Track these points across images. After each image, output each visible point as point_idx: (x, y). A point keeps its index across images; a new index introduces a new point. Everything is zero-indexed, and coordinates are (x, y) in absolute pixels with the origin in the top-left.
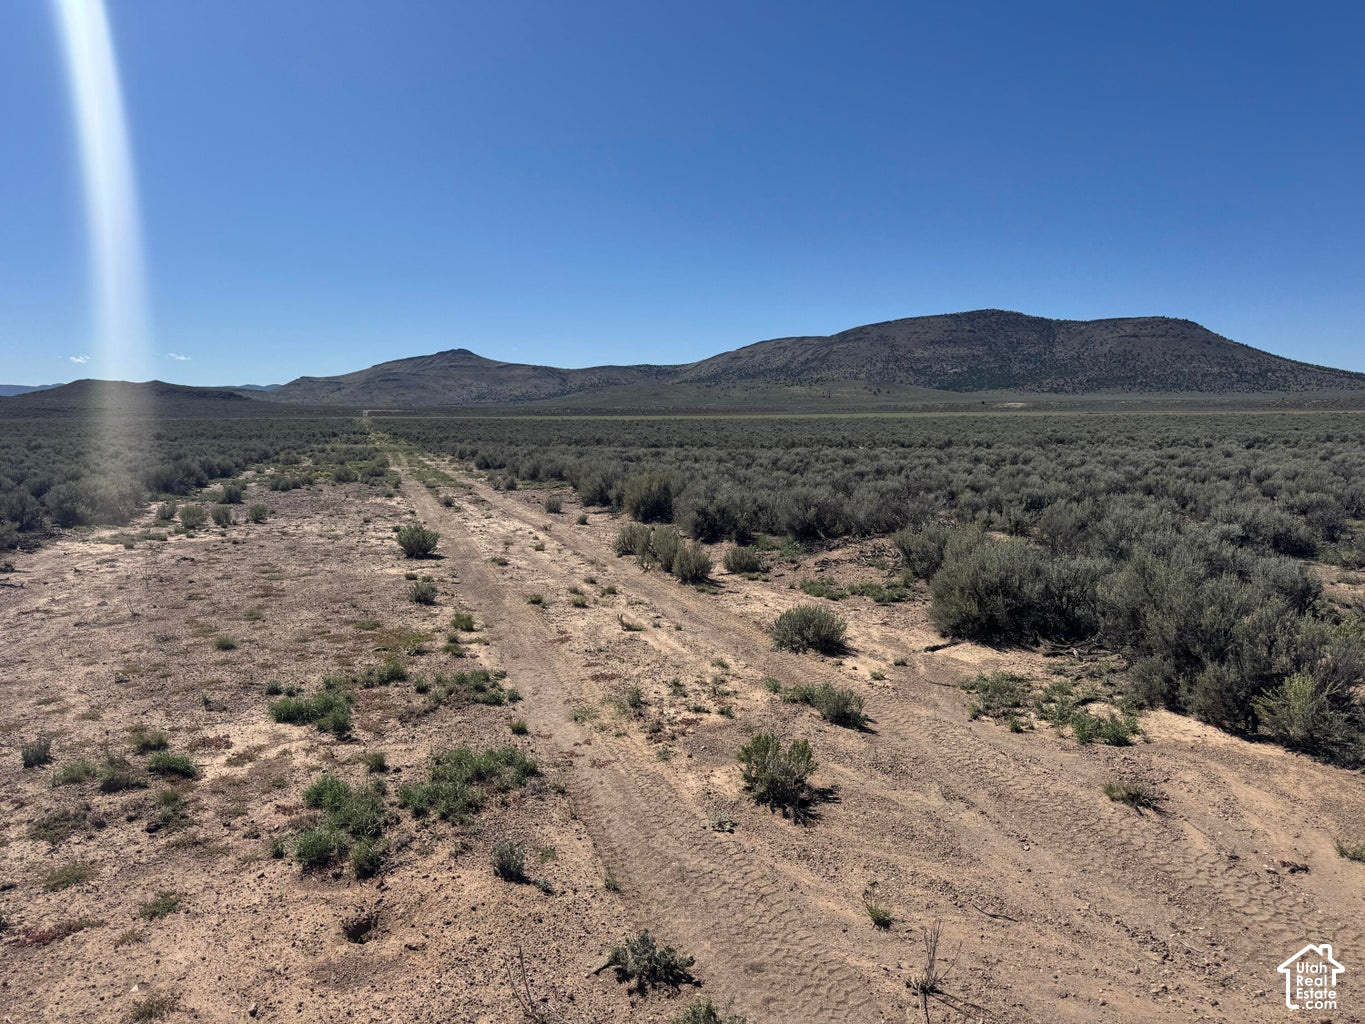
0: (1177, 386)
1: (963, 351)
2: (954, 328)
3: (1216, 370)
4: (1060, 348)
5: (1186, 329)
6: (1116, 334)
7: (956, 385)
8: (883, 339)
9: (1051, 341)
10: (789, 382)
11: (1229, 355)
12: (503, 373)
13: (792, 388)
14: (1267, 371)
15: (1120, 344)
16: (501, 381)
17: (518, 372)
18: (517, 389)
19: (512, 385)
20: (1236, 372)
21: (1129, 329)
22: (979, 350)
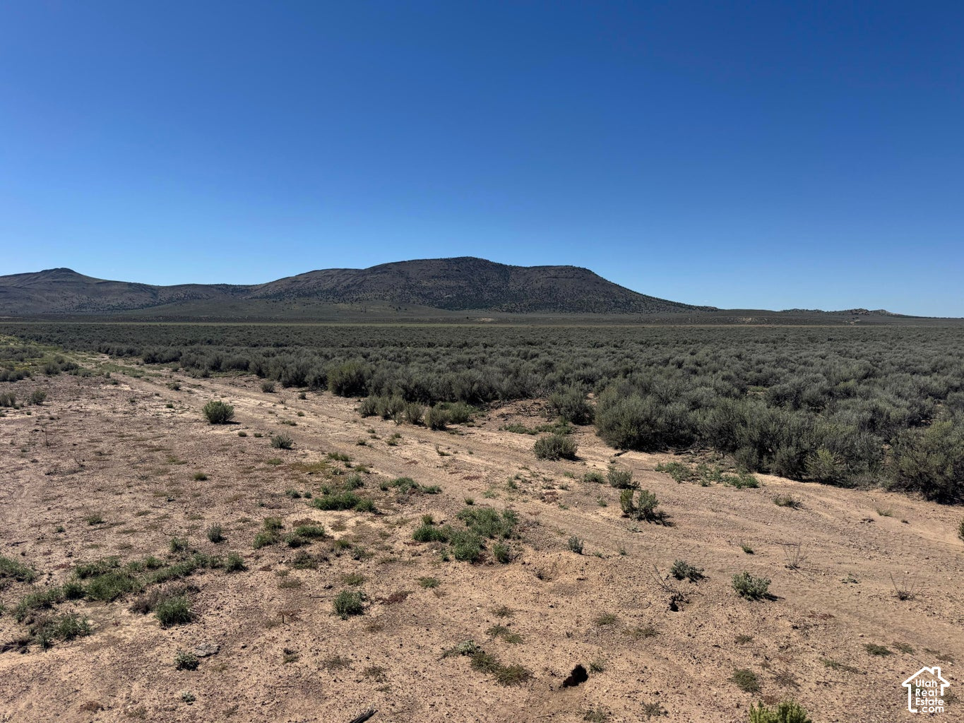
0: (580, 309)
1: (453, 284)
2: (447, 268)
3: (602, 300)
4: (512, 284)
5: (585, 274)
6: (544, 276)
7: (449, 306)
8: (401, 273)
9: (507, 278)
10: (336, 300)
11: (609, 290)
12: (102, 288)
13: (338, 305)
14: (630, 301)
15: (547, 283)
16: (100, 294)
17: (116, 287)
18: (114, 301)
19: (109, 298)
20: (613, 301)
21: (552, 273)
22: (463, 283)
